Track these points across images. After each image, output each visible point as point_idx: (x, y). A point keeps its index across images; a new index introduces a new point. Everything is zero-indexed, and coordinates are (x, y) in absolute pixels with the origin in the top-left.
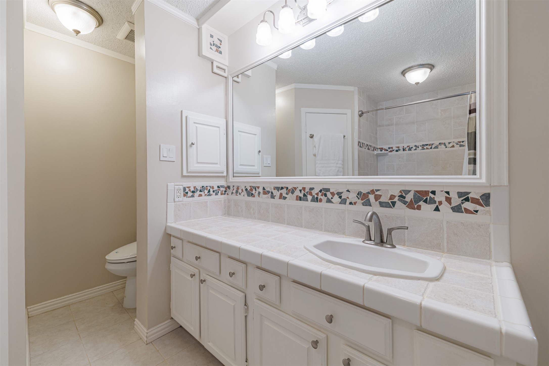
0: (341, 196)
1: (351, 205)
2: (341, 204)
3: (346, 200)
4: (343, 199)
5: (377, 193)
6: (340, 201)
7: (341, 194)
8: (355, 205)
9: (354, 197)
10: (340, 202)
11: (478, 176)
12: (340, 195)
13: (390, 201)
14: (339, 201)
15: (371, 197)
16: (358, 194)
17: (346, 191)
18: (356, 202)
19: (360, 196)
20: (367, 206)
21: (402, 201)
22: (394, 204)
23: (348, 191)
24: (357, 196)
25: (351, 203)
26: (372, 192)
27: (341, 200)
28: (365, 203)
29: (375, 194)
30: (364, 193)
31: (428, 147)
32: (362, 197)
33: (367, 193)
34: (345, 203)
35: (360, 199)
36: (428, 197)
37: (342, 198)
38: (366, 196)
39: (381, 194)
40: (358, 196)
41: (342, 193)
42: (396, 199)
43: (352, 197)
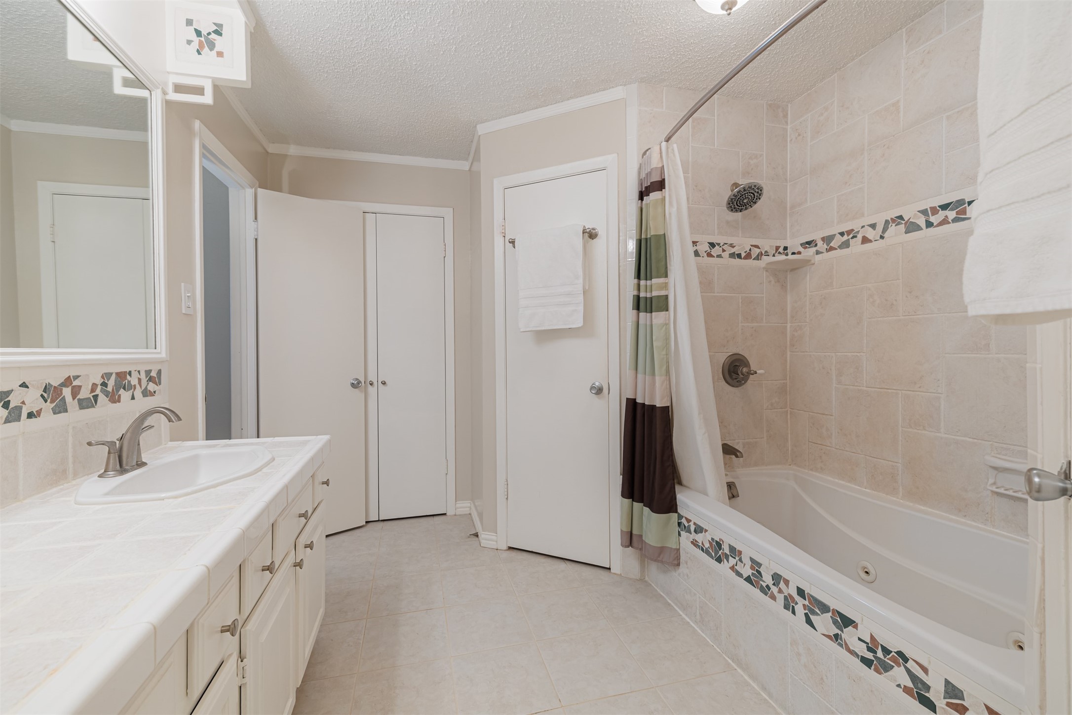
0: (9, 401)
1: (33, 420)
2: (10, 422)
3: (21, 408)
4: (12, 408)
5: (75, 383)
6: (7, 414)
7: (8, 397)
8: (39, 417)
9: (37, 399)
10: (7, 417)
11: (158, 350)
12: (6, 400)
13: (91, 396)
14: (2, 417)
15: (67, 392)
16: (45, 391)
17: (20, 386)
18: (41, 409)
19: (49, 395)
20: (61, 413)
21: (104, 392)
22: (96, 397)
23: (24, 385)
24: (42, 396)
25: (30, 415)
26: (67, 382)
27: (9, 413)
28: (57, 408)
29: (73, 385)
30: (55, 387)
31: (942, 214)
32: (52, 396)
33: (59, 385)
34: (18, 419)
35: (49, 401)
36: (126, 381)
37: (12, 405)
38: (59, 392)
39: (81, 385)
40: (44, 394)
41: (9, 393)
42: (98, 391)
43: (32, 399)
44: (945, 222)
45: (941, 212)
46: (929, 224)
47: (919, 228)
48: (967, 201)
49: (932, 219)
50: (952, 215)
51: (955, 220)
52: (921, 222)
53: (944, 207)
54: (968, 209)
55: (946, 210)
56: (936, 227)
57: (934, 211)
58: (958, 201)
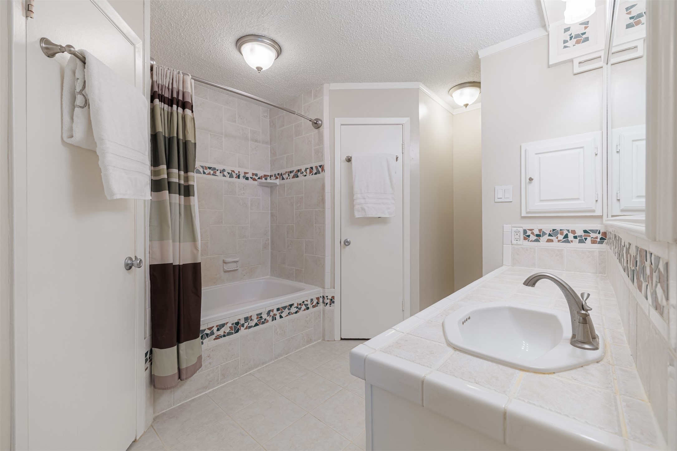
31: (209, 171)
44: (209, 174)
45: (208, 169)
46: (204, 173)
47: (200, 173)
48: (217, 169)
49: (205, 171)
50: (212, 172)
51: (213, 175)
52: (201, 170)
53: (210, 168)
54: (217, 172)
55: (210, 169)
56: (206, 174)
57: (206, 168)
58: (214, 168)
